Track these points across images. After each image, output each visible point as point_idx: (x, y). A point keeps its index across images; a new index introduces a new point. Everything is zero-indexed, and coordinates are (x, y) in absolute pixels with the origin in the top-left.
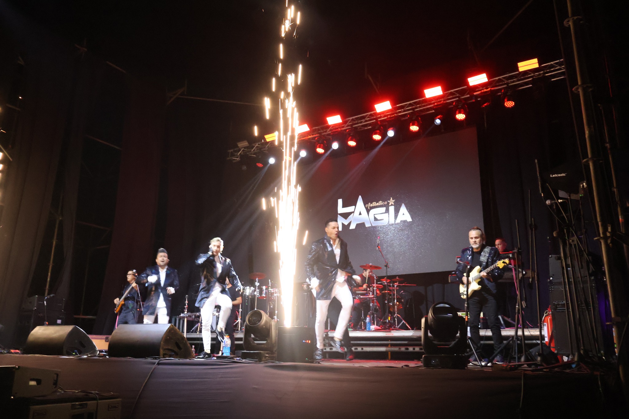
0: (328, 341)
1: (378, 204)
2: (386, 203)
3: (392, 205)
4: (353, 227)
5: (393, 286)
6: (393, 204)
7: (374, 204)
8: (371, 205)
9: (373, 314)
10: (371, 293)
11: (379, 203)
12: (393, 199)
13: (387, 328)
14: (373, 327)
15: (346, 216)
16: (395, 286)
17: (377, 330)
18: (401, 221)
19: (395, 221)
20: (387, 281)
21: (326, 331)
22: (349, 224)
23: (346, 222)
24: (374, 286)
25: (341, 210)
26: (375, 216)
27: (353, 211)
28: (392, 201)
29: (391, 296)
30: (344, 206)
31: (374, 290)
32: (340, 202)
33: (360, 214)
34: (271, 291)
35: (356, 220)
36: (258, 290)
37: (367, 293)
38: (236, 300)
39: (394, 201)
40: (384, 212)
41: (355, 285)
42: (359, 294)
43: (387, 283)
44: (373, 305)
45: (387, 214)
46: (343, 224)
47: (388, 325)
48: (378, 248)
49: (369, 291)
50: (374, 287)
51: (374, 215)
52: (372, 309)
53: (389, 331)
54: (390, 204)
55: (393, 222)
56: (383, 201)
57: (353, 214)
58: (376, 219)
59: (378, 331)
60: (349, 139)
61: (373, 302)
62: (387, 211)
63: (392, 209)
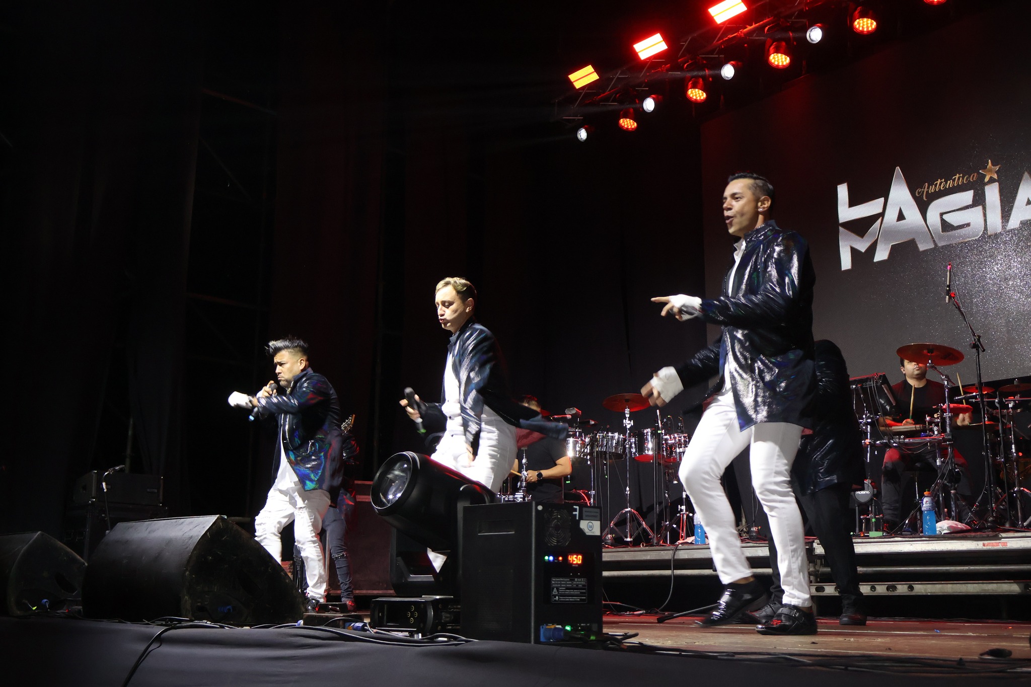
0: (815, 568)
1: (950, 183)
2: (974, 177)
3: (992, 181)
4: (881, 255)
5: (1004, 406)
6: (995, 176)
7: (940, 184)
8: (932, 189)
9: (946, 490)
10: (935, 428)
11: (954, 180)
12: (993, 165)
13: (988, 528)
14: (944, 526)
15: (860, 227)
16: (1010, 406)
17: (954, 535)
18: (1022, 223)
19: (1004, 227)
20: (981, 391)
21: (808, 541)
22: (872, 249)
23: (862, 246)
24: (945, 409)
25: (846, 213)
26: (945, 217)
27: (880, 210)
28: (991, 170)
29: (1000, 437)
30: (854, 201)
31: (943, 420)
32: (843, 191)
33: (901, 217)
34: (666, 440)
35: (890, 233)
36: (633, 440)
37: (924, 430)
38: (556, 465)
39: (997, 168)
40: (970, 202)
41: (888, 407)
42: (899, 433)
43: (982, 396)
44: (943, 462)
45: (980, 208)
46: (854, 251)
47: (990, 519)
48: (950, 298)
49: (930, 423)
50: (944, 411)
51: (942, 214)
52: (943, 475)
53: (991, 534)
54: (987, 180)
55: (999, 229)
56: (967, 172)
57: (880, 220)
58: (946, 226)
59: (959, 535)
60: (857, 12)
61: (944, 455)
62: (979, 200)
63: (992, 193)
